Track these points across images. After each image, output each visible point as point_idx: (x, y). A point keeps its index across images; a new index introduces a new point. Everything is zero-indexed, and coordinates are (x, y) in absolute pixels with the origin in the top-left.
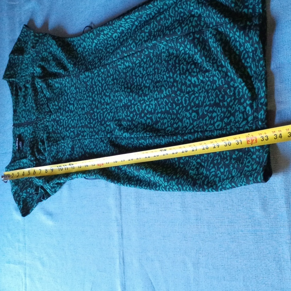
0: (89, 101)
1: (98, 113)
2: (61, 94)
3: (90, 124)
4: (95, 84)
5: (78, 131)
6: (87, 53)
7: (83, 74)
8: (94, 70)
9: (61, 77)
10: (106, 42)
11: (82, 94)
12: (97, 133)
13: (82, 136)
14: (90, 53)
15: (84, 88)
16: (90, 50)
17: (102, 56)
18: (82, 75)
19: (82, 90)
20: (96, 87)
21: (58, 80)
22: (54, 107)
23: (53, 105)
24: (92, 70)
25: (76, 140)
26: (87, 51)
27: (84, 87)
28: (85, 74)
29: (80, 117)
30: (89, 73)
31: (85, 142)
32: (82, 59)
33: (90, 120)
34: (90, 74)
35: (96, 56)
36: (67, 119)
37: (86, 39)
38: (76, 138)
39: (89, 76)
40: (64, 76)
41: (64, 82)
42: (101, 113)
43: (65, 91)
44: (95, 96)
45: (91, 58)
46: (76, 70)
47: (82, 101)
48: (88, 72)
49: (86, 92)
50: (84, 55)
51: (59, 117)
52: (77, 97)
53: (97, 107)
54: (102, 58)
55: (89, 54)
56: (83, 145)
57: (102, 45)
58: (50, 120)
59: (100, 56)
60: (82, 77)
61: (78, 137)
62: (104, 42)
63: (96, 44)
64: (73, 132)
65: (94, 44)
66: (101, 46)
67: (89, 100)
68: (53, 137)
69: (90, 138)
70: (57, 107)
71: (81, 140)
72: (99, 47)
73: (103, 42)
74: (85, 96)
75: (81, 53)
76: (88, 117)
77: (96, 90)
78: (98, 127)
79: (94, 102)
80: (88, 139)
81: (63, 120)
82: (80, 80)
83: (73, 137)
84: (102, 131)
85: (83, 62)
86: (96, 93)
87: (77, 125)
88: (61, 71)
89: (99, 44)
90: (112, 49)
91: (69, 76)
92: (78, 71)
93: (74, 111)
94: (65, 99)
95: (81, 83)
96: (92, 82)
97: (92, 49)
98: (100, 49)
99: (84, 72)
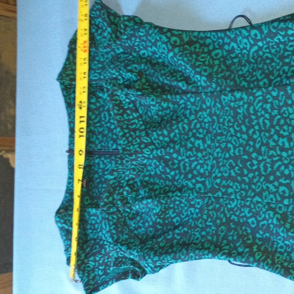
0: (240, 140)
1: (260, 162)
2: (176, 120)
3: (241, 177)
4: (255, 114)
5: (212, 183)
6: (236, 60)
7: (230, 94)
8: (255, 91)
9: (177, 93)
10: (282, 46)
11: (224, 125)
12: (260, 194)
13: (223, 194)
14: (244, 62)
15: (230, 117)
16: (243, 56)
17: (271, 69)
18: (226, 95)
19: (224, 119)
20: (258, 118)
21: (169, 97)
22: (161, 138)
23: (158, 135)
24: (250, 90)
25: (210, 197)
26: (236, 57)
27: (230, 115)
28: (233, 95)
29: (218, 162)
30: (242, 94)
31: (229, 203)
32: (224, 68)
33: (241, 169)
34: (245, 96)
35: (257, 67)
36: (190, 161)
37: (240, 38)
38: (210, 195)
39: (241, 99)
40: (185, 93)
41: (182, 102)
42: (267, 163)
43: (185, 115)
44: (254, 133)
45: (245, 70)
46: (214, 85)
47: (224, 137)
48: (240, 93)
49: (234, 123)
50: (229, 62)
51: (170, 154)
52: (213, 129)
53: (259, 153)
55: (240, 62)
56: (224, 208)
57: (273, 51)
58: (151, 156)
59: (268, 69)
60: (226, 99)
61: (214, 194)
62: (278, 47)
63: (260, 48)
64: (203, 183)
65: (255, 48)
66: (270, 53)
67: (241, 137)
68: (158, 184)
69: (242, 200)
70: (167, 139)
71: (221, 200)
72: (264, 53)
73: (275, 46)
74: (232, 130)
75: (222, 59)
76: (237, 165)
77: (258, 124)
78: (259, 184)
79: (251, 143)
80: (237, 199)
81: (180, 161)
82: (221, 103)
83: (202, 191)
84: (269, 191)
85: (228, 73)
86: (257, 127)
87: (210, 173)
88: (180, 84)
89: (266, 49)
91: (197, 93)
92: (219, 88)
93: (205, 150)
94: (184, 128)
95: (223, 107)
96: (248, 109)
97: (248, 55)
98: (267, 58)
99: (232, 91)
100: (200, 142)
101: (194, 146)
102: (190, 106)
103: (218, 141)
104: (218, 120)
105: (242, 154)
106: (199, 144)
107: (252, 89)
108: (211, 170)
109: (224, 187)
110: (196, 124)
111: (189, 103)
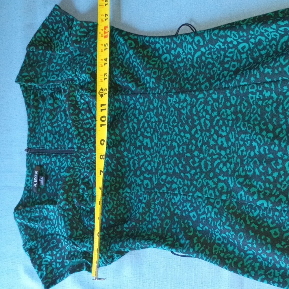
0: (184, 138)
1: (201, 160)
2: (127, 119)
3: (184, 174)
4: (197, 115)
5: (159, 179)
6: (181, 65)
7: (175, 96)
8: (197, 93)
9: (127, 94)
10: (222, 53)
11: (169, 125)
12: (200, 190)
13: (168, 189)
14: (188, 66)
15: (174, 117)
16: (188, 60)
17: (212, 74)
18: (172, 96)
19: (170, 119)
20: (200, 119)
21: (121, 98)
22: (113, 137)
23: (111, 134)
24: (193, 93)
25: (156, 192)
26: (182, 61)
27: (174, 115)
28: (177, 97)
29: (164, 160)
30: (186, 96)
31: (173, 198)
32: (172, 72)
33: (184, 166)
34: (188, 98)
35: (200, 71)
36: (139, 158)
37: (185, 44)
38: (156, 190)
39: (185, 100)
40: (134, 94)
41: (132, 102)
42: (207, 160)
43: (135, 115)
44: (196, 132)
45: (189, 73)
46: (161, 87)
47: (169, 136)
48: (184, 95)
49: (178, 123)
50: (176, 66)
53: (201, 151)
54: (212, 77)
55: (185, 66)
56: (169, 202)
57: (214, 57)
59: (210, 73)
60: (172, 100)
61: (159, 189)
62: (219, 52)
63: (203, 54)
64: (150, 179)
65: (199, 54)
66: (212, 58)
67: (185, 136)
69: (184, 195)
70: (118, 138)
71: (166, 195)
72: (207, 58)
73: (216, 52)
74: (176, 129)
75: (170, 63)
76: (181, 162)
77: (200, 124)
78: (200, 180)
79: (194, 142)
80: (180, 195)
81: (130, 159)
82: (166, 104)
83: (149, 187)
84: (209, 187)
85: (174, 76)
86: (199, 127)
87: (157, 170)
88: (130, 85)
89: (208, 54)
90: (234, 66)
91: (145, 94)
92: (165, 90)
93: (152, 148)
94: (134, 127)
95: (168, 108)
97: (193, 60)
98: (209, 63)
99: (177, 93)
100: (148, 140)
101: (143, 144)
102: (139, 106)
103: (164, 140)
104: (164, 120)
105: (185, 152)
106: (147, 143)
107: (195, 91)
108: (158, 167)
109: (169, 182)
110: (144, 124)
111: (138, 103)
